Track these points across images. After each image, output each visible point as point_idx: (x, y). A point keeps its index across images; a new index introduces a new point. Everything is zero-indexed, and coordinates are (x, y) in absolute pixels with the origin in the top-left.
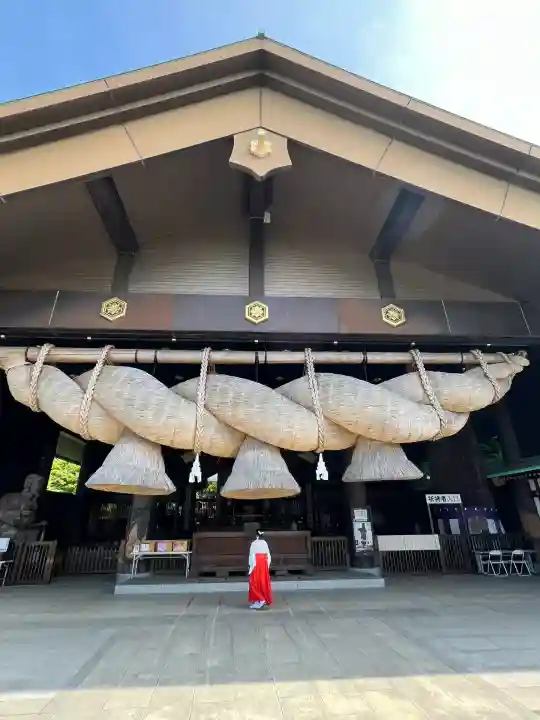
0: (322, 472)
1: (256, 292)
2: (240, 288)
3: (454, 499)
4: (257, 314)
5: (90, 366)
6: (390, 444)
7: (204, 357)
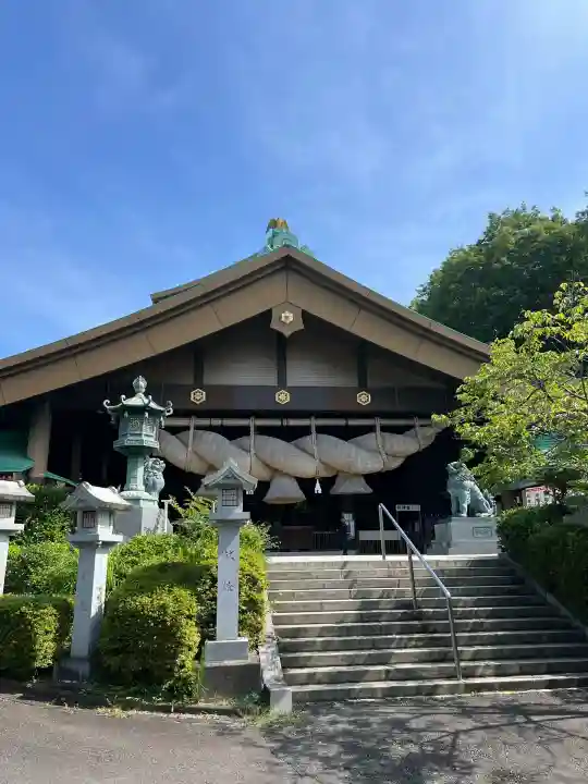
0: (318, 489)
1: (282, 384)
2: (270, 380)
3: (416, 508)
4: (283, 398)
5: (187, 428)
6: (357, 475)
7: (252, 423)
